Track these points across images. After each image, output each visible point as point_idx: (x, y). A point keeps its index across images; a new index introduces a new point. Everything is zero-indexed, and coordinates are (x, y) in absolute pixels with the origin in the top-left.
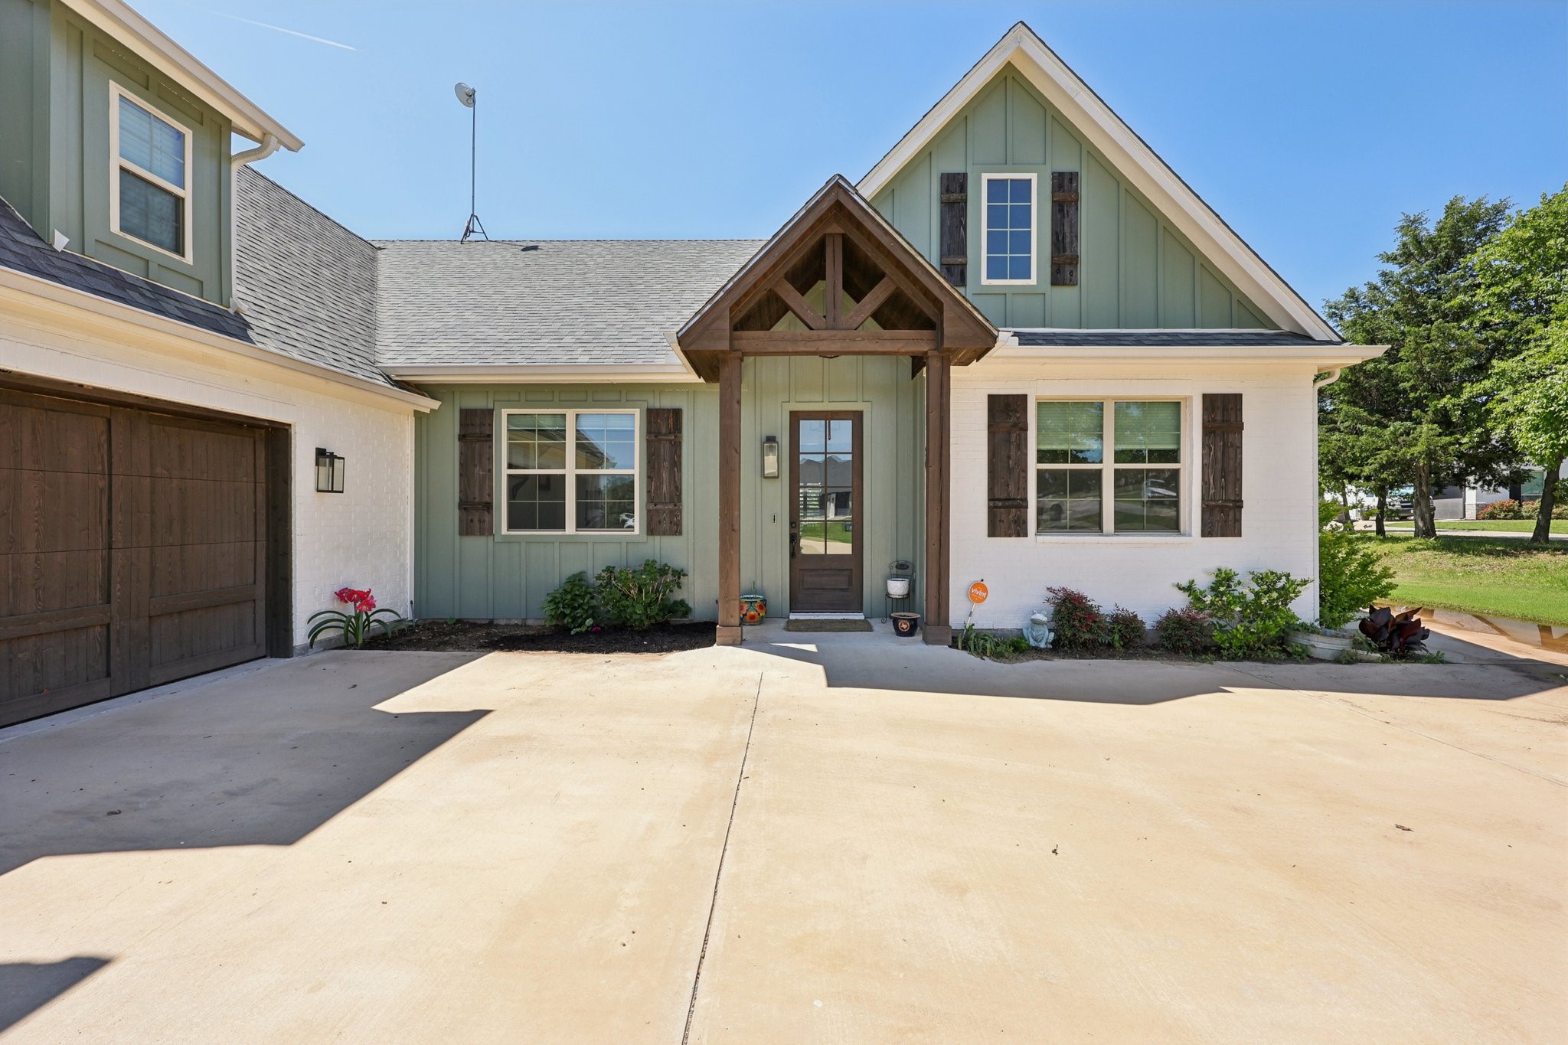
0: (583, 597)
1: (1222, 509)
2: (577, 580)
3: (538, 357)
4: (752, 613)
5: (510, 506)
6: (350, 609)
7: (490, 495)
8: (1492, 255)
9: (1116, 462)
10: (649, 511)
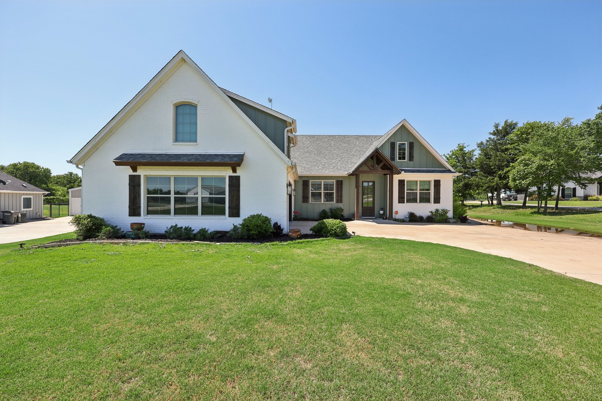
1: (437, 199)
2: (324, 211)
3: (318, 171)
7: (308, 196)
8: (512, 136)
9: (420, 191)
10: (337, 199)
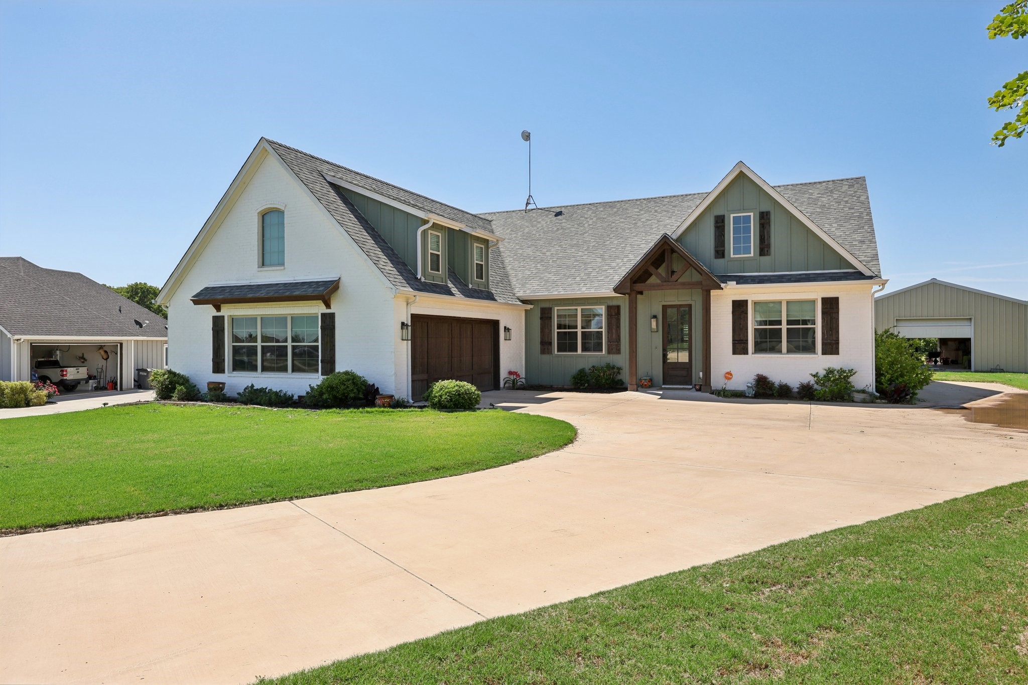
0: (584, 377)
1: (830, 344)
2: (582, 371)
3: (568, 288)
4: (646, 383)
5: (558, 343)
6: (512, 377)
7: (551, 339)
9: (787, 325)
10: (608, 345)
